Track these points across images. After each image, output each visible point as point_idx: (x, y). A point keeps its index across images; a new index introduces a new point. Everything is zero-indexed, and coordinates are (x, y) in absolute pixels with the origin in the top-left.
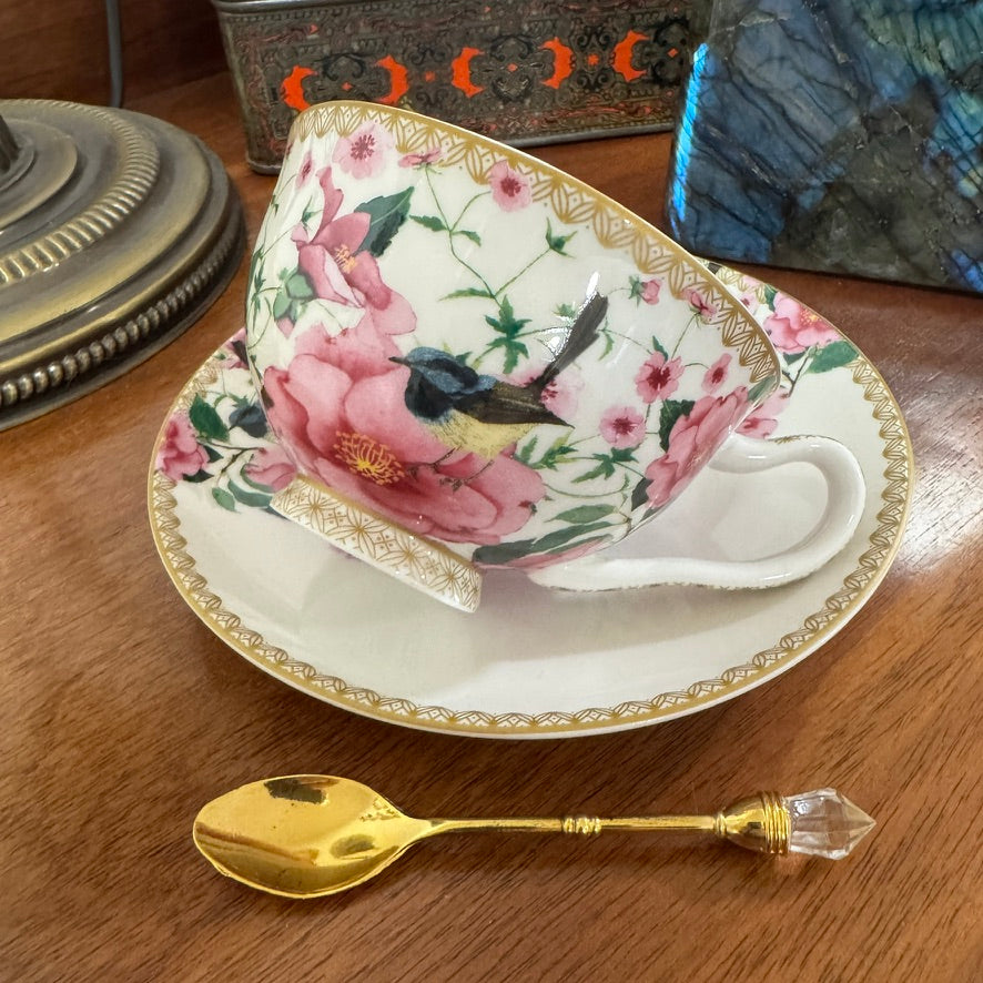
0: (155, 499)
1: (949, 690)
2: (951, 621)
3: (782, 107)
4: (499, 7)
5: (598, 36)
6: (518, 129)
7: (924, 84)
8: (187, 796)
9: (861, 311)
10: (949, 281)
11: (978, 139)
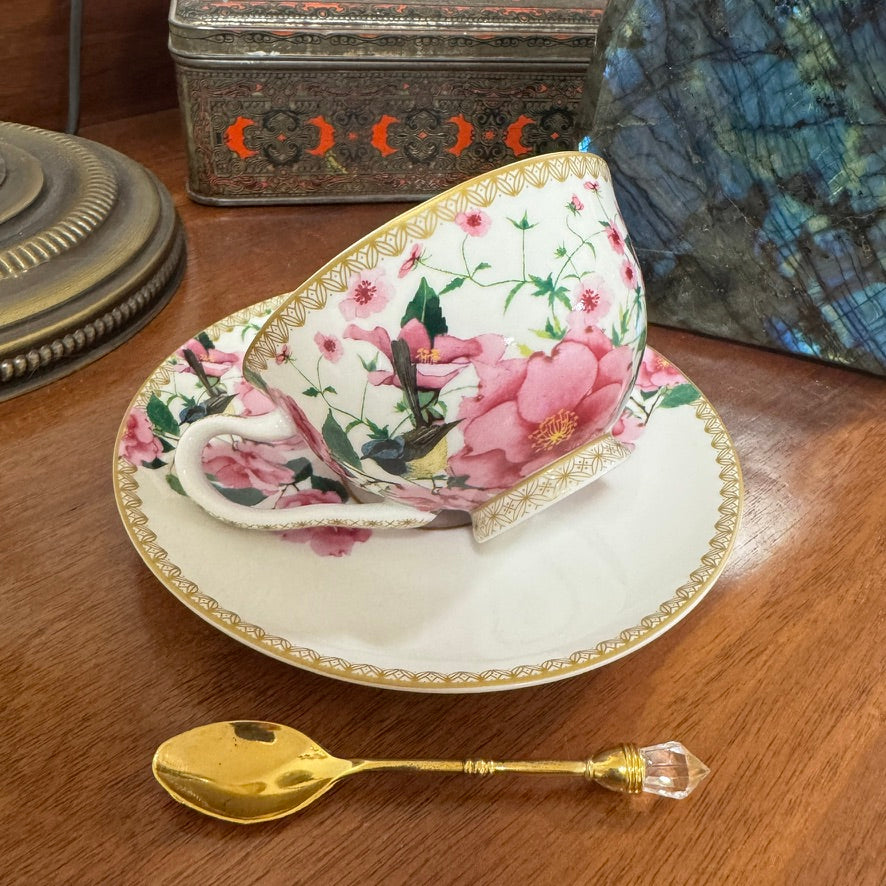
0: (120, 481)
2: (767, 614)
3: (646, 192)
4: (416, 85)
5: (495, 117)
6: (423, 186)
7: (758, 186)
8: (142, 736)
9: (703, 361)
10: (770, 342)
11: (797, 232)
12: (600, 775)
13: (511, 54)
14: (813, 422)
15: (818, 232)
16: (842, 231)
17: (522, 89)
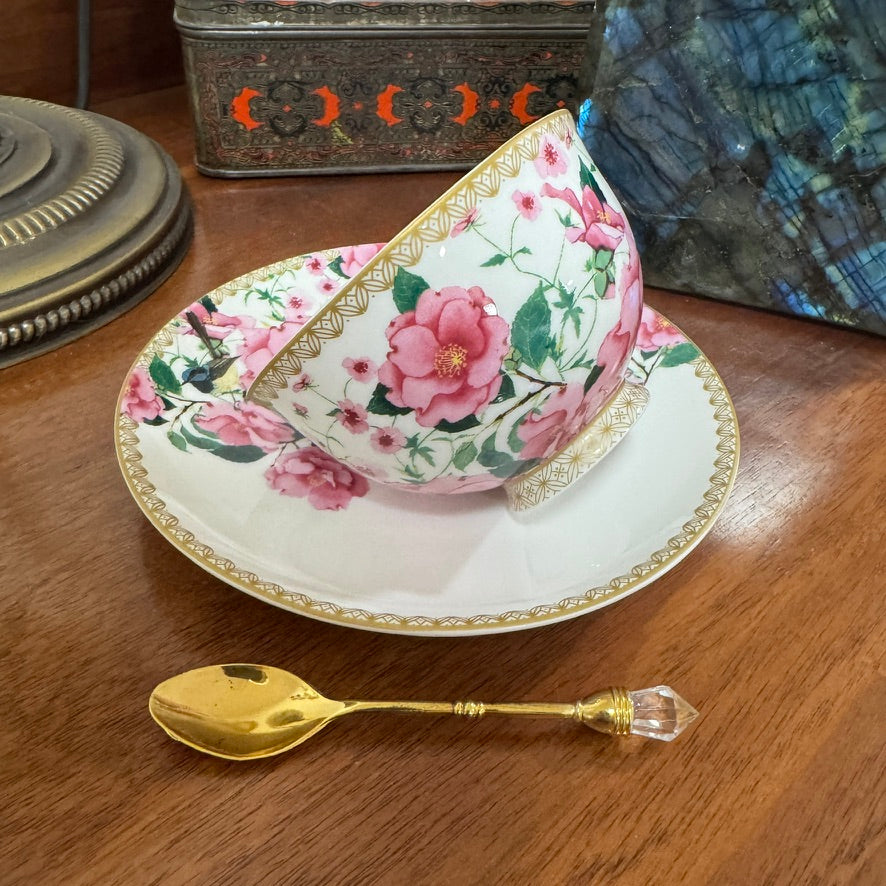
0: (121, 436)
1: (760, 617)
3: (648, 154)
4: (420, 54)
5: (500, 86)
6: (429, 156)
7: (760, 145)
8: (141, 679)
9: (706, 324)
10: (774, 304)
11: (800, 192)
12: (590, 717)
13: (515, 21)
14: (817, 382)
15: (821, 192)
16: (845, 190)
17: (527, 56)
